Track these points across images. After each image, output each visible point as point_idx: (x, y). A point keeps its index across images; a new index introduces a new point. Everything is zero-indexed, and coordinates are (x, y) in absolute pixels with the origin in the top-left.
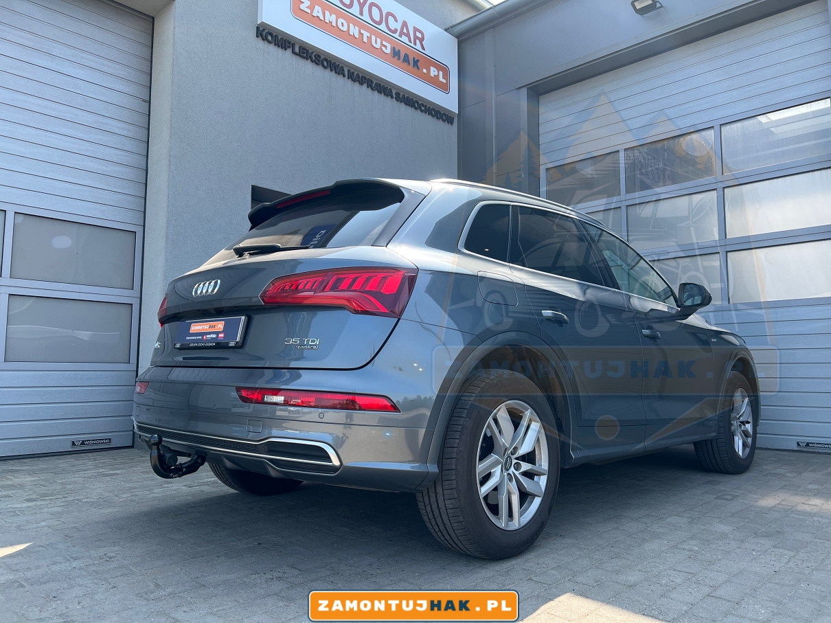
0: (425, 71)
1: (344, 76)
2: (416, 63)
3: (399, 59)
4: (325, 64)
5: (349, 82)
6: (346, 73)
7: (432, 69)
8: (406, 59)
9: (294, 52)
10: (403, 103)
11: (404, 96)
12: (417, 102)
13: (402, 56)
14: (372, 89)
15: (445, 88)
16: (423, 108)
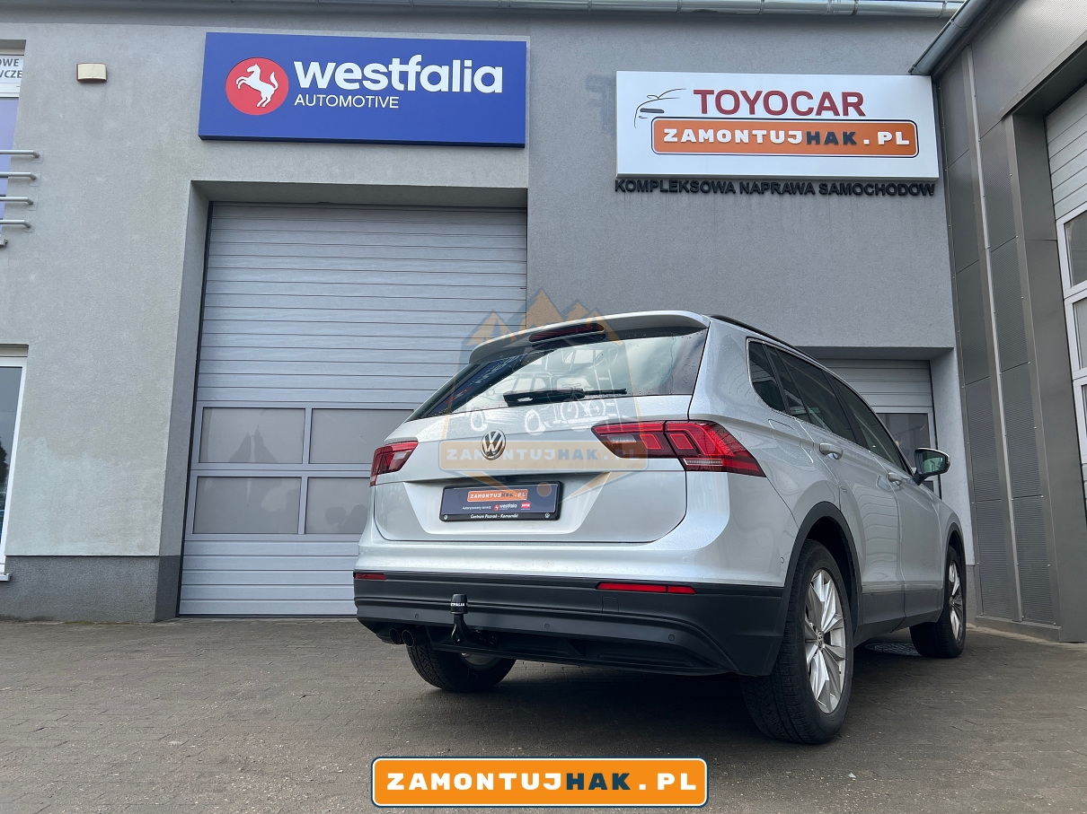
0: (866, 142)
1: (734, 193)
2: (849, 139)
3: (818, 142)
4: (706, 188)
5: (744, 197)
6: (737, 188)
7: (880, 134)
8: (831, 139)
9: (663, 191)
10: (835, 196)
11: (834, 186)
12: (859, 185)
13: (823, 139)
14: (779, 193)
15: (910, 150)
16: (870, 190)
